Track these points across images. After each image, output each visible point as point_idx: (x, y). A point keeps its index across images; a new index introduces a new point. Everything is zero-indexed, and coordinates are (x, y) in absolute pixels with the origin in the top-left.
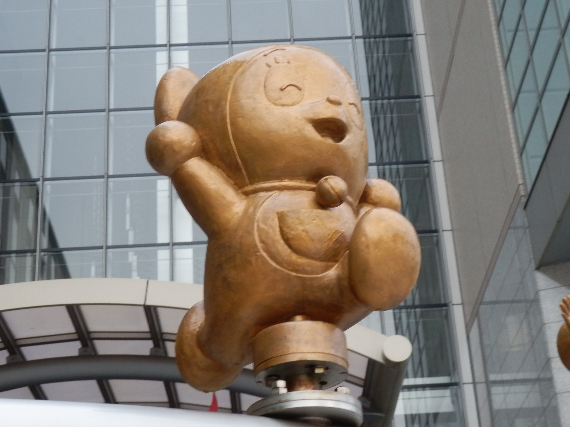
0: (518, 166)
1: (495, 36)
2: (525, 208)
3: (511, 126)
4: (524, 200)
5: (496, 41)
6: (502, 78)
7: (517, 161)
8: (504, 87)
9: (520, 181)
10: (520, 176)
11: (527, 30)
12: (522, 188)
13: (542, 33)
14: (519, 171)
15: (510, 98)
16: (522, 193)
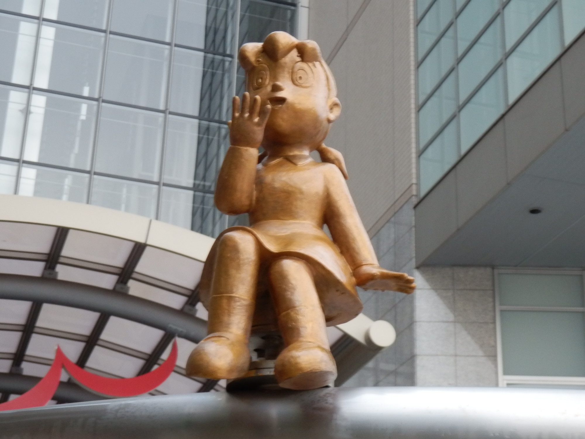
0: (414, 165)
1: (412, 35)
2: (415, 207)
3: (413, 125)
4: (415, 200)
5: (412, 40)
6: (412, 77)
7: (414, 160)
8: (413, 87)
9: (414, 181)
10: (414, 176)
11: (455, 38)
12: (414, 187)
13: (476, 46)
14: (414, 171)
15: (417, 98)
16: (414, 193)
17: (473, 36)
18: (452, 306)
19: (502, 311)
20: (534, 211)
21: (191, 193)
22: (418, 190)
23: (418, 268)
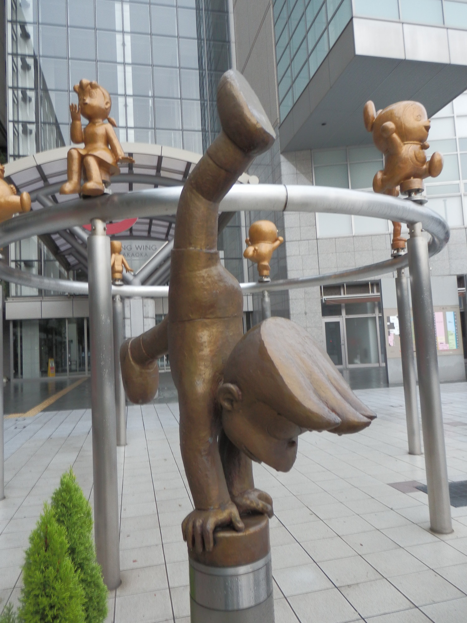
2: (279, 128)
3: (277, 92)
4: (279, 125)
6: (275, 70)
7: (278, 108)
9: (278, 117)
10: (278, 115)
12: (278, 120)
13: (299, 51)
14: (278, 112)
15: (277, 80)
16: (278, 122)
17: (298, 46)
18: (296, 166)
19: (315, 168)
20: (323, 124)
21: (201, 133)
22: (280, 120)
23: (281, 153)
